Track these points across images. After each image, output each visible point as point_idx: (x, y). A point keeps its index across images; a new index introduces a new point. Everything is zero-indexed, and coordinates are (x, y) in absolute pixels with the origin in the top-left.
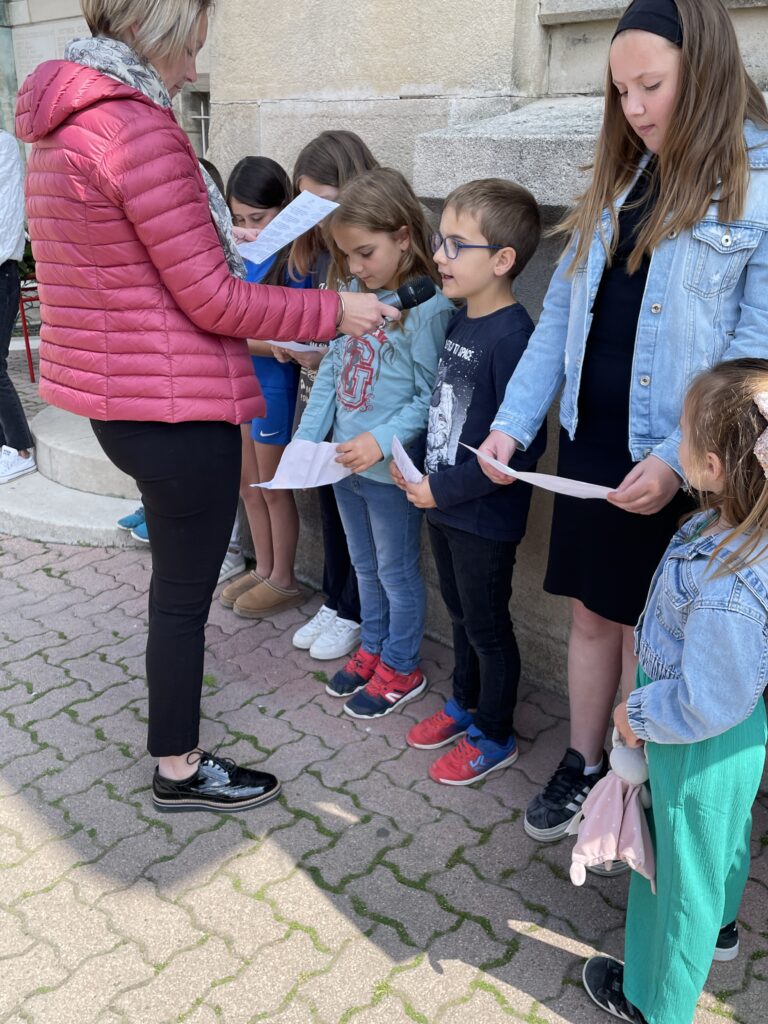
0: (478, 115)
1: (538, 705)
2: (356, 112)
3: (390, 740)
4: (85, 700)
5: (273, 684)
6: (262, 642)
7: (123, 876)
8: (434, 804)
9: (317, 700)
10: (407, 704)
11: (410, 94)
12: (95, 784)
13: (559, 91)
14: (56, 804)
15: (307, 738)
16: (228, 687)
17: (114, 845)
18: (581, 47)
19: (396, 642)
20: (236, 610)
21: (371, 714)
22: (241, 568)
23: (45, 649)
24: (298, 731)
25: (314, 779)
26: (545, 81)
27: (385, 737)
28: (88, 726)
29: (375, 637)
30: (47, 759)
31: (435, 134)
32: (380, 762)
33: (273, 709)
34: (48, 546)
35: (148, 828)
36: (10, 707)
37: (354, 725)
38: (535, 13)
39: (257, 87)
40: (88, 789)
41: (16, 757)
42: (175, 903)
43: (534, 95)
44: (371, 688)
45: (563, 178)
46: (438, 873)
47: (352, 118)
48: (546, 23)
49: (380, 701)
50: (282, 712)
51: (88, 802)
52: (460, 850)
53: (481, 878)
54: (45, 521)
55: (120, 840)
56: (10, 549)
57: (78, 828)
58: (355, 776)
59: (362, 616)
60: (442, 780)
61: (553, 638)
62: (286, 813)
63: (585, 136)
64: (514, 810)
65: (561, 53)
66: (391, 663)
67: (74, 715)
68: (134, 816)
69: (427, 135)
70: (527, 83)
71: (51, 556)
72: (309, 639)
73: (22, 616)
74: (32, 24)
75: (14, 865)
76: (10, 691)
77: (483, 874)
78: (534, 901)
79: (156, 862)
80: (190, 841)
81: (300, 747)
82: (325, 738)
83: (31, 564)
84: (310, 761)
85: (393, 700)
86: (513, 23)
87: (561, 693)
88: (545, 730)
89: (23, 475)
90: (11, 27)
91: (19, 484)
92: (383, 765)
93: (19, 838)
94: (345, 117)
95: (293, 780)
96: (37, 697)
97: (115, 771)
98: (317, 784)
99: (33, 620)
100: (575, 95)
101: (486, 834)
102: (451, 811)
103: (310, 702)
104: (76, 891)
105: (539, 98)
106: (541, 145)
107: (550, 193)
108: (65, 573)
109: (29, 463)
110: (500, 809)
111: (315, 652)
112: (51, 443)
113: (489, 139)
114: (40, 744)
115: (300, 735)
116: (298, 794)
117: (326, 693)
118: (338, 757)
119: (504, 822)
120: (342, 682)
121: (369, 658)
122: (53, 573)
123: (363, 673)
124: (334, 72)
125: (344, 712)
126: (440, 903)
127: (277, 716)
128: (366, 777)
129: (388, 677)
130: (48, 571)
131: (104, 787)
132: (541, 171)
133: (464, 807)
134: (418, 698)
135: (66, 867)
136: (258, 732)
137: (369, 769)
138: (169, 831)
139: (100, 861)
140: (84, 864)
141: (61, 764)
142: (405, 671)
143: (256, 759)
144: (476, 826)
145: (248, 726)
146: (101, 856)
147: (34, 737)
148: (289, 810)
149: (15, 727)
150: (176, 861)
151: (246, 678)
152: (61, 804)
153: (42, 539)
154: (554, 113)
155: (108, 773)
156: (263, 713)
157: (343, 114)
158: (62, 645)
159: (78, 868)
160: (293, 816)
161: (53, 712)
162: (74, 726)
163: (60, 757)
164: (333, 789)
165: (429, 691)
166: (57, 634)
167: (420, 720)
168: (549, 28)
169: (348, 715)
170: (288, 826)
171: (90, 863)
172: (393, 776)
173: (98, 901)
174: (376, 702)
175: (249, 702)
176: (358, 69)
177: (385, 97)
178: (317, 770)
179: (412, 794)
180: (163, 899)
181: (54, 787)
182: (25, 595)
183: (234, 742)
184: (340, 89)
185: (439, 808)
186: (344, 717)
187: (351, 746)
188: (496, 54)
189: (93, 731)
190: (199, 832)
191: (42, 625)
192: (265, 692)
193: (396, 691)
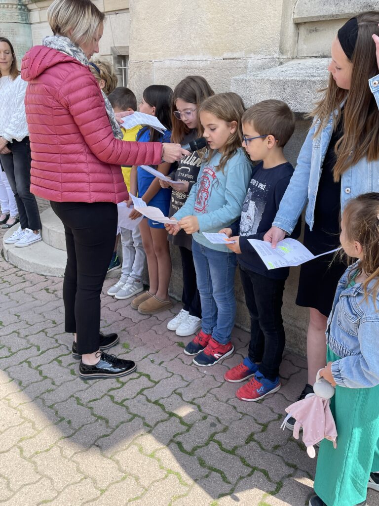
0: (262, 68)
1: (290, 361)
2: (201, 66)
3: (216, 377)
4: (65, 355)
5: (157, 348)
6: (152, 327)
7: (84, 445)
8: (238, 410)
9: (179, 357)
10: (224, 359)
11: (228, 57)
12: (70, 397)
13: (303, 55)
14: (51, 407)
15: (175, 376)
16: (135, 349)
17: (79, 429)
18: (314, 34)
19: (220, 329)
20: (139, 310)
21: (206, 364)
22: (141, 289)
23: (46, 329)
24: (170, 372)
25: (178, 397)
26: (296, 51)
27: (213, 376)
28: (67, 368)
29: (209, 326)
30: (47, 384)
31: (241, 77)
32: (211, 389)
33: (158, 361)
34: (47, 277)
35: (97, 420)
36: (29, 358)
37: (198, 370)
38: (291, 17)
39: (152, 54)
40: (67, 400)
41: (32, 383)
42: (110, 458)
43: (290, 57)
44: (206, 350)
45: (306, 99)
46: (241, 446)
47: (199, 69)
48: (297, 22)
49: (211, 358)
50: (162, 362)
51: (67, 406)
52: (252, 435)
53: (263, 449)
54: (46, 265)
55: (83, 426)
56: (29, 279)
57: (62, 419)
58: (199, 396)
59: (202, 315)
60: (243, 399)
61: (298, 327)
62: (165, 414)
63: (317, 78)
64: (279, 414)
65: (304, 37)
66: (217, 339)
67: (60, 362)
68: (90, 414)
69: (237, 77)
70: (287, 51)
71: (49, 282)
72: (175, 326)
73: (34, 312)
74: (41, 22)
75: (31, 438)
76: (29, 350)
77: (264, 447)
78: (290, 461)
79: (100, 437)
80: (117, 427)
81: (171, 380)
82: (184, 376)
83: (39, 286)
84: (176, 388)
85: (218, 357)
86: (280, 22)
87: (302, 355)
88: (294, 374)
89: (35, 242)
90: (31, 24)
91: (33, 247)
92: (213, 390)
93: (34, 424)
94: (196, 68)
95: (168, 397)
96: (42, 353)
97: (80, 391)
98: (180, 399)
99: (40, 314)
100: (311, 57)
101: (265, 427)
102: (247, 415)
103: (176, 357)
104: (61, 451)
105: (293, 59)
106: (295, 82)
107: (299, 106)
108: (56, 291)
109: (38, 236)
110: (272, 414)
111: (179, 332)
112: (48, 227)
113: (268, 80)
114: (44, 377)
115: (171, 374)
116: (170, 404)
117: (184, 353)
118: (190, 385)
119: (274, 420)
120: (192, 348)
121: (205, 336)
122: (50, 291)
123: (202, 343)
124: (191, 47)
125: (193, 363)
126: (242, 462)
127: (160, 364)
128: (204, 396)
129: (215, 346)
130: (47, 290)
131: (75, 399)
132: (294, 96)
133: (254, 412)
134: (230, 357)
135: (57, 439)
136: (150, 373)
137: (206, 392)
138: (107, 422)
139: (73, 436)
140: (65, 437)
141: (53, 387)
142: (224, 343)
143: (150, 386)
144: (260, 422)
145: (145, 369)
146: (74, 434)
147: (41, 373)
148: (166, 412)
149: (31, 368)
150: (111, 437)
151: (144, 344)
152: (54, 407)
153: (45, 274)
154: (301, 66)
155: (77, 391)
156: (153, 363)
157: (195, 67)
158: (54, 327)
159: (62, 440)
160: (168, 415)
161: (50, 361)
162: (60, 368)
163: (53, 383)
164: (188, 402)
165: (235, 353)
166: (51, 322)
167: (231, 368)
168: (298, 25)
169: (195, 364)
170: (166, 420)
171: (68, 437)
172: (218, 396)
173: (72, 457)
174: (209, 358)
175: (146, 357)
176: (202, 44)
177: (216, 58)
178: (180, 392)
179: (227, 405)
180: (104, 456)
181: (51, 398)
182: (36, 302)
183: (139, 377)
184: (193, 55)
185: (241, 413)
186: (193, 365)
187: (196, 380)
188: (271, 38)
189: (69, 370)
190: (122, 423)
191: (44, 317)
192: (154, 352)
193: (219, 353)
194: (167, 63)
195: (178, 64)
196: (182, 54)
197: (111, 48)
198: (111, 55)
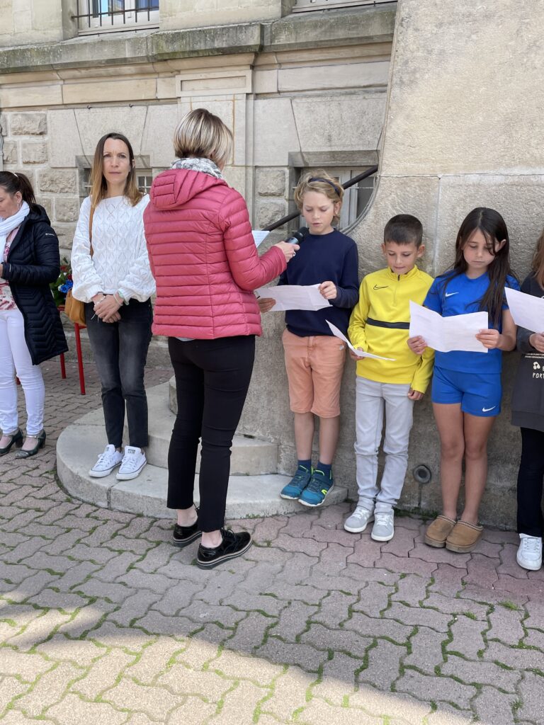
6: (496, 569)
23: (351, 606)
28: (483, 661)
30: (497, 695)
36: (401, 660)
39: (439, 165)
41: (471, 700)
67: (458, 654)
96: (408, 647)
99: (301, 584)
108: (270, 542)
114: (472, 685)
147: (457, 679)
149: (429, 675)
157: (536, 184)
158: (358, 600)
162: (474, 664)
163: (504, 692)
166: (340, 592)
189: (493, 664)
194: (473, 178)
195: (499, 179)
196: (509, 166)
197: (77, 157)
198: (76, 167)
